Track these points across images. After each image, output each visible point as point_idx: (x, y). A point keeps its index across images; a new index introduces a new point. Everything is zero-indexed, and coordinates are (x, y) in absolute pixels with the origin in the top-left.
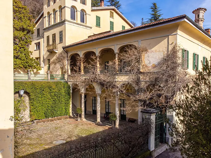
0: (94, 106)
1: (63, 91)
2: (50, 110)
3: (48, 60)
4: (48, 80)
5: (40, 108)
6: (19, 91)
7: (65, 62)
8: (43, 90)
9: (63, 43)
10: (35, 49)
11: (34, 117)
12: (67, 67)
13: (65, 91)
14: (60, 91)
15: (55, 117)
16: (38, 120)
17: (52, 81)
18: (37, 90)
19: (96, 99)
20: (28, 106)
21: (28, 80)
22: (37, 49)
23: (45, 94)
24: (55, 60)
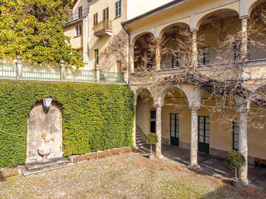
0: (174, 130)
1: (121, 101)
2: (98, 135)
3: (95, 50)
4: (96, 81)
5: (81, 132)
6: (43, 99)
7: (125, 50)
8: (88, 100)
9: (122, 17)
10: (75, 35)
11: (70, 150)
12: (128, 59)
13: (126, 102)
14: (117, 103)
15: (107, 149)
16: (77, 156)
17: (103, 83)
18: (77, 98)
19: (177, 117)
20: (59, 129)
21: (60, 79)
22: (78, 35)
23: (90, 106)
24: (107, 49)
